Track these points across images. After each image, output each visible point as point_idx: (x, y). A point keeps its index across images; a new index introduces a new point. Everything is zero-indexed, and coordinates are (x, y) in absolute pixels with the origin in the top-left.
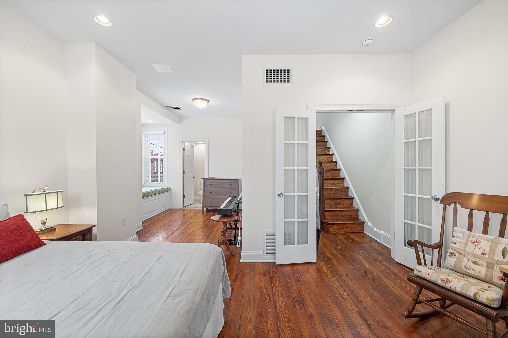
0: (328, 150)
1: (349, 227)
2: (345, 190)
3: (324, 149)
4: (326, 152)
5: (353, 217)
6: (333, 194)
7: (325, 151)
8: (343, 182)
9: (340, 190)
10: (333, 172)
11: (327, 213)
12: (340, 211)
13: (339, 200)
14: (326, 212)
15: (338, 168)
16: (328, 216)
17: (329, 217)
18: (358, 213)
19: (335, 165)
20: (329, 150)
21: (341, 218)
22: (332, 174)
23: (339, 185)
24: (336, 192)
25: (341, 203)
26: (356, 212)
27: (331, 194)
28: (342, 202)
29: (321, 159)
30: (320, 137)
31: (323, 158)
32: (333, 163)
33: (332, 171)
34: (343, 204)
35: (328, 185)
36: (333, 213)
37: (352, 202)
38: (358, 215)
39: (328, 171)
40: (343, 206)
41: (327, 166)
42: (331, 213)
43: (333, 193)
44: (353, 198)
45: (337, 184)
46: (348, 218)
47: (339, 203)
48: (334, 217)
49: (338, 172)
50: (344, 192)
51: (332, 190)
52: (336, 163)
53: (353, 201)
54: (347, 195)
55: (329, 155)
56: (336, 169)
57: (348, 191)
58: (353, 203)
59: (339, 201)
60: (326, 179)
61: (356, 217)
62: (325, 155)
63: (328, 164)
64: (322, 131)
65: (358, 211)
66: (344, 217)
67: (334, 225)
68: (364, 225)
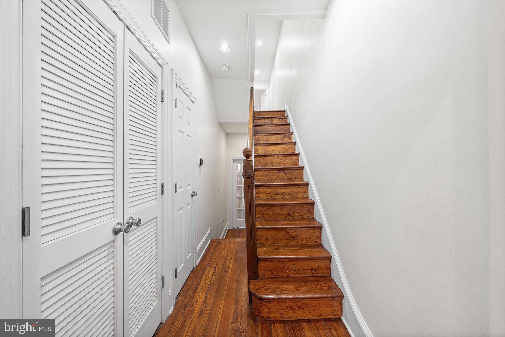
0: (289, 137)
1: (308, 306)
2: (308, 207)
3: (283, 136)
4: (286, 140)
5: (319, 273)
6: (285, 216)
7: (284, 138)
8: (306, 190)
9: (297, 207)
10: (290, 172)
11: (262, 265)
12: (290, 260)
13: (293, 230)
14: (261, 262)
15: (301, 165)
16: (264, 270)
17: (268, 274)
18: (330, 264)
19: (296, 160)
20: (291, 137)
21: (293, 275)
22: (289, 175)
23: (299, 196)
24: (290, 212)
25: (297, 237)
26: (326, 262)
27: (280, 214)
28: (298, 235)
29: (276, 150)
30: (280, 119)
31: (280, 149)
32: (292, 157)
33: (288, 171)
34: (301, 239)
35: (278, 197)
36: (276, 264)
37: (318, 235)
38: (330, 269)
39: (283, 171)
40: (300, 243)
41: (283, 162)
42: (271, 263)
43: (285, 212)
44: (322, 227)
45: (295, 195)
46: (309, 275)
47: (293, 237)
48: (277, 273)
49: (299, 172)
50: (305, 212)
51: (282, 208)
52: (297, 157)
53: (321, 232)
54: (312, 216)
55: (289, 144)
56: (298, 166)
57: (314, 210)
58: (322, 237)
59: (292, 233)
60: (257, 186)
61: (325, 274)
62: (282, 145)
63: (285, 158)
64: (284, 111)
65: (330, 260)
66: (300, 272)
67: (271, 302)
68: (341, 301)
